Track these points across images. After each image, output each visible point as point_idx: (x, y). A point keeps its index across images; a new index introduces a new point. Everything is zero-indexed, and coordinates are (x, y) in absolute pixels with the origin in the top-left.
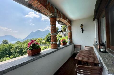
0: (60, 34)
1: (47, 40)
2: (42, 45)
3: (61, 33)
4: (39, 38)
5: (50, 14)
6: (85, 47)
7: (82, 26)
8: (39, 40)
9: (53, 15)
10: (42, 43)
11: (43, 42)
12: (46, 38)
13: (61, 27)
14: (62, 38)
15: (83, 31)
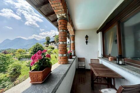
0: (52, 46)
1: (34, 52)
2: (25, 59)
3: (54, 44)
4: (19, 50)
5: (62, 14)
6: (91, 59)
7: (87, 37)
8: (20, 52)
9: (65, 17)
10: (26, 56)
11: (27, 54)
12: (32, 49)
13: (53, 37)
14: (54, 50)
15: (87, 42)
